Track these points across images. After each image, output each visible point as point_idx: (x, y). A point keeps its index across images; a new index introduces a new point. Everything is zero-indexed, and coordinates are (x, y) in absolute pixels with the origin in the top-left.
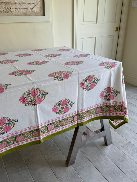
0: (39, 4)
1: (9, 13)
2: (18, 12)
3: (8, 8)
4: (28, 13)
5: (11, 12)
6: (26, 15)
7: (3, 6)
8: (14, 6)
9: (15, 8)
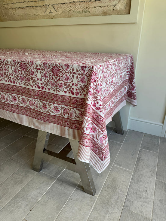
1: (87, 14)
2: (96, 11)
3: (87, 8)
4: (108, 12)
5: (90, 12)
6: (105, 14)
7: (83, 5)
8: (93, 5)
9: (94, 7)
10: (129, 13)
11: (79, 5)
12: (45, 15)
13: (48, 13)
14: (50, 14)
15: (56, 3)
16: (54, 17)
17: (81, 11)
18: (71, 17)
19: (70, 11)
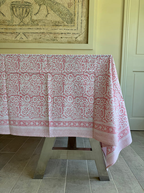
0: (83, 34)
1: (55, 41)
2: (62, 40)
3: (55, 37)
4: (72, 41)
5: (57, 40)
6: (69, 42)
7: (52, 35)
8: (60, 36)
9: (61, 37)
10: (87, 43)
11: (48, 35)
12: (15, 39)
13: (18, 38)
14: (21, 39)
15: (27, 32)
16: (24, 42)
17: (49, 39)
18: (40, 43)
19: (40, 38)
